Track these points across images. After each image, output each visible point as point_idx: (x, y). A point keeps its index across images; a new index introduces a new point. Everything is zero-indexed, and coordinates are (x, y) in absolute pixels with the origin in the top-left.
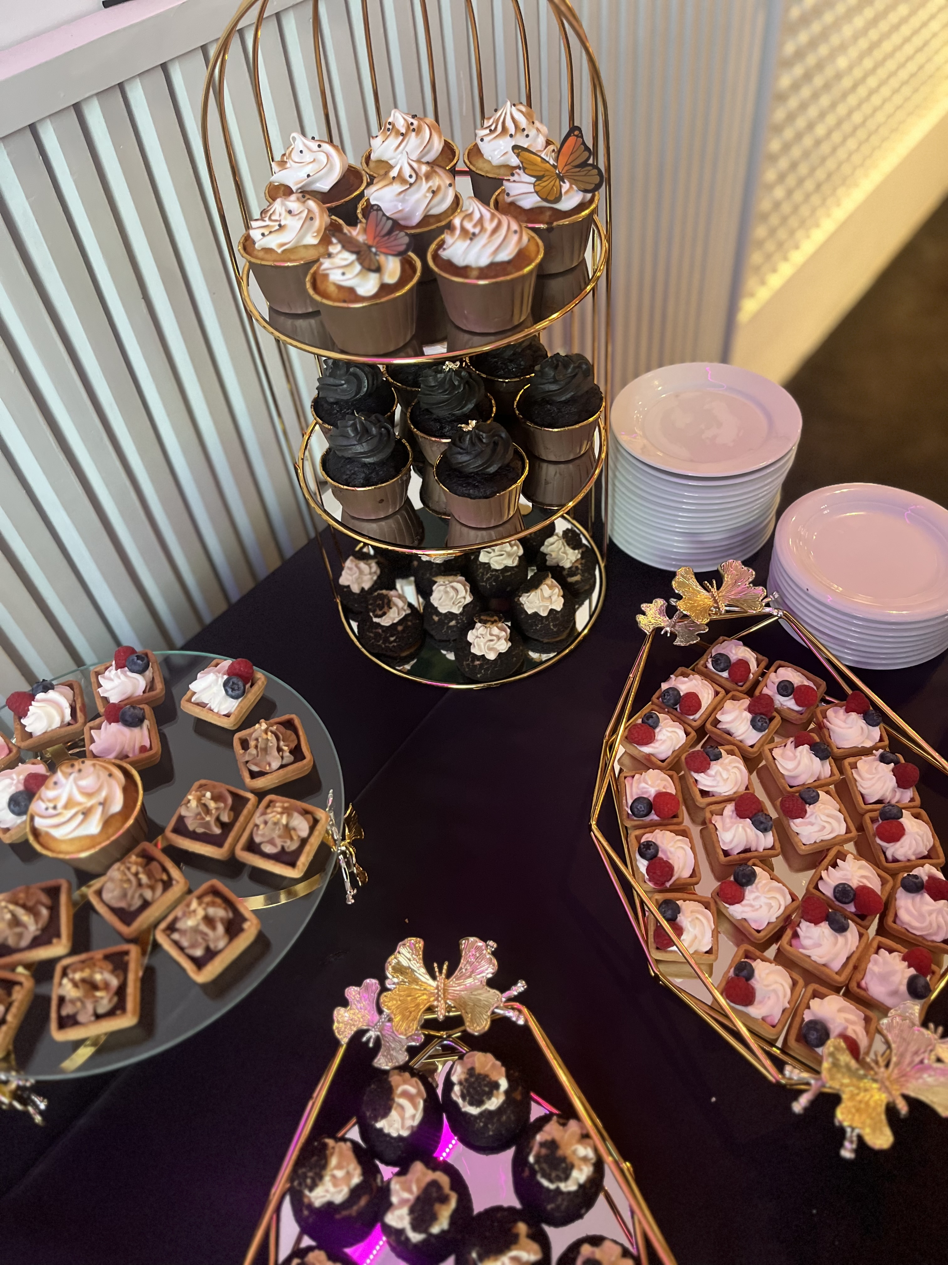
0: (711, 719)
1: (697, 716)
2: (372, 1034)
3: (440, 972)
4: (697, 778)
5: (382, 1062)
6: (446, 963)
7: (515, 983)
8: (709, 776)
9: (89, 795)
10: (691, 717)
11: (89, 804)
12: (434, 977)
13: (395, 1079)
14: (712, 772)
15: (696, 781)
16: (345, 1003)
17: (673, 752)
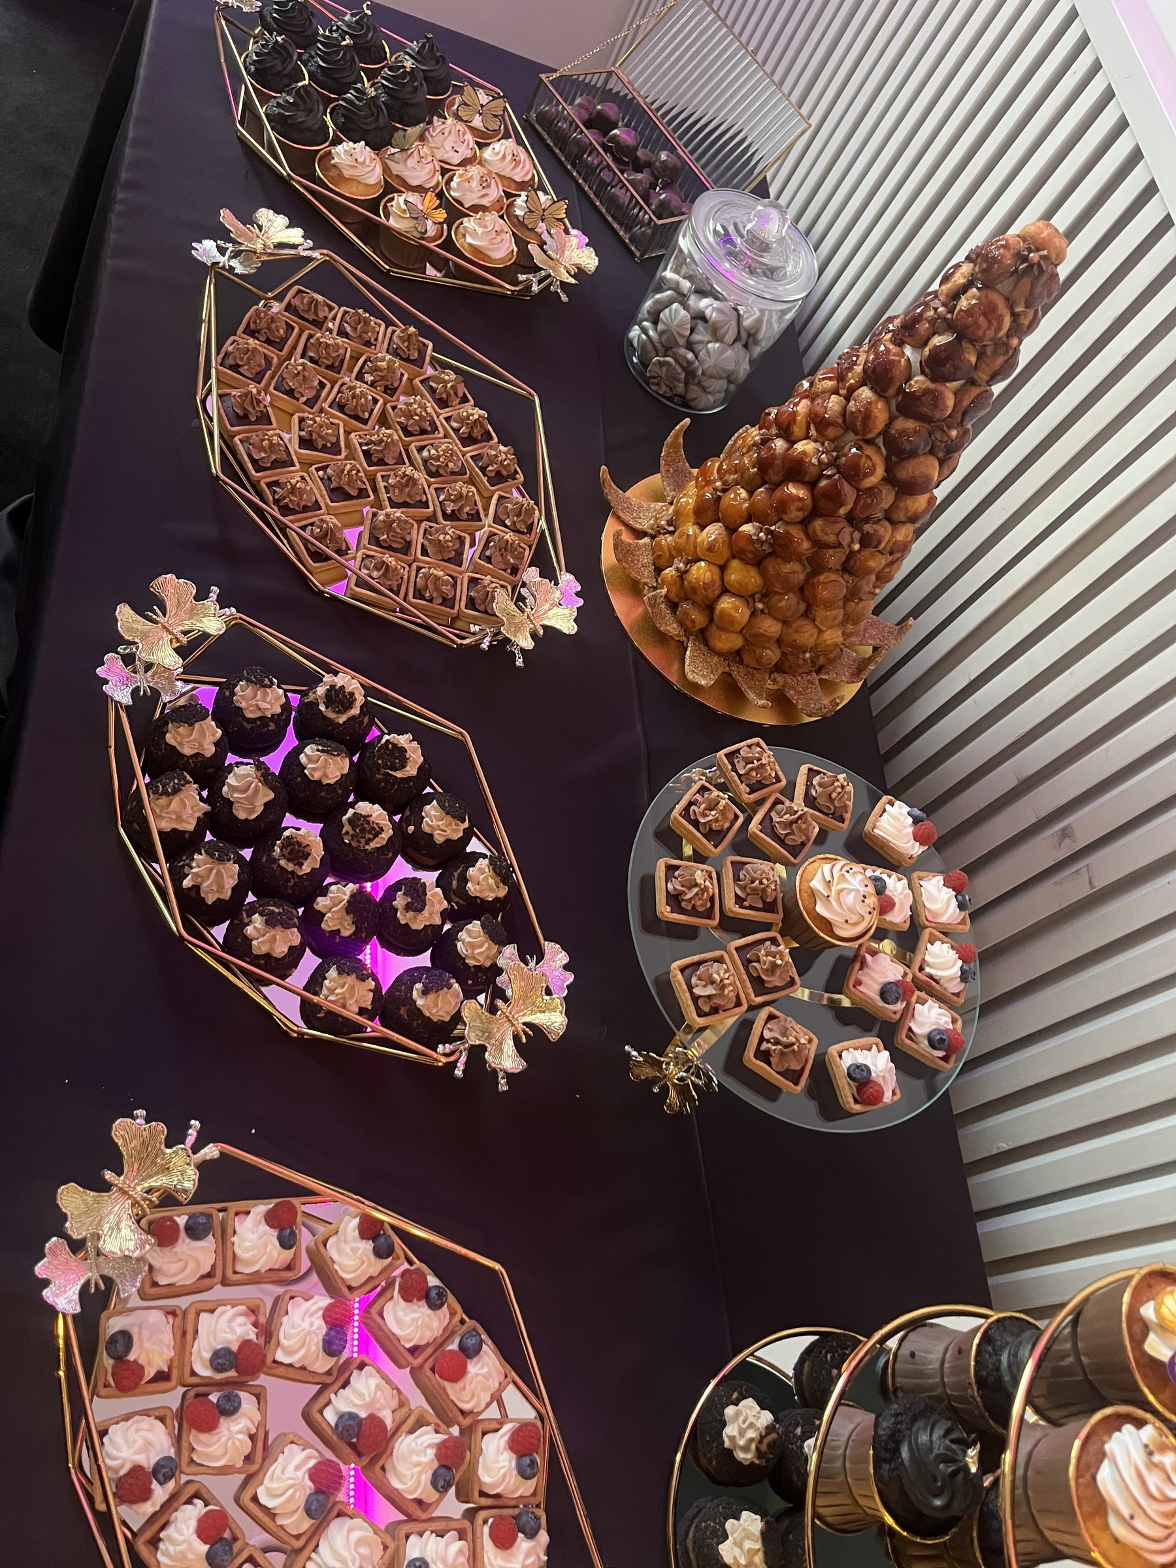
0: (470, 1535)
1: (486, 1529)
2: (532, 964)
3: (524, 1031)
4: (438, 1435)
5: (510, 950)
6: (524, 1040)
7: (464, 1071)
8: (429, 1446)
9: (840, 892)
10: (491, 1521)
11: (833, 889)
12: (524, 1024)
13: (495, 948)
14: (431, 1453)
15: (437, 1432)
16: (566, 967)
17: (481, 1449)
